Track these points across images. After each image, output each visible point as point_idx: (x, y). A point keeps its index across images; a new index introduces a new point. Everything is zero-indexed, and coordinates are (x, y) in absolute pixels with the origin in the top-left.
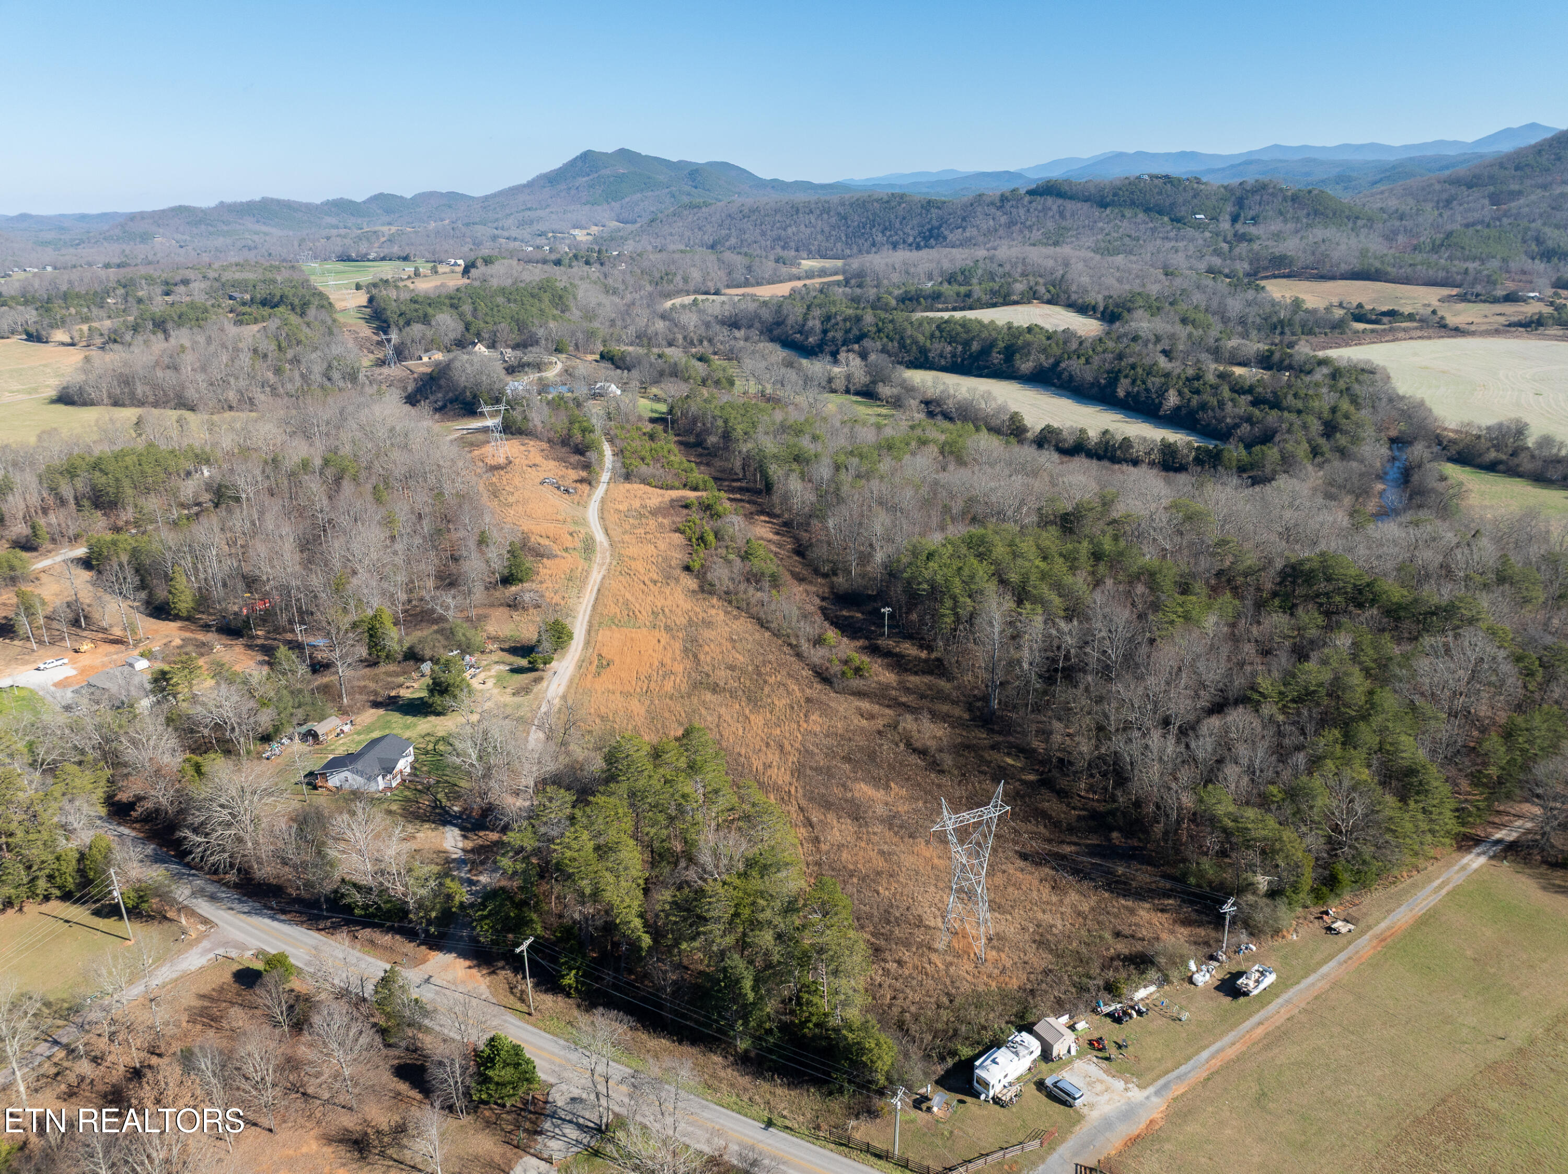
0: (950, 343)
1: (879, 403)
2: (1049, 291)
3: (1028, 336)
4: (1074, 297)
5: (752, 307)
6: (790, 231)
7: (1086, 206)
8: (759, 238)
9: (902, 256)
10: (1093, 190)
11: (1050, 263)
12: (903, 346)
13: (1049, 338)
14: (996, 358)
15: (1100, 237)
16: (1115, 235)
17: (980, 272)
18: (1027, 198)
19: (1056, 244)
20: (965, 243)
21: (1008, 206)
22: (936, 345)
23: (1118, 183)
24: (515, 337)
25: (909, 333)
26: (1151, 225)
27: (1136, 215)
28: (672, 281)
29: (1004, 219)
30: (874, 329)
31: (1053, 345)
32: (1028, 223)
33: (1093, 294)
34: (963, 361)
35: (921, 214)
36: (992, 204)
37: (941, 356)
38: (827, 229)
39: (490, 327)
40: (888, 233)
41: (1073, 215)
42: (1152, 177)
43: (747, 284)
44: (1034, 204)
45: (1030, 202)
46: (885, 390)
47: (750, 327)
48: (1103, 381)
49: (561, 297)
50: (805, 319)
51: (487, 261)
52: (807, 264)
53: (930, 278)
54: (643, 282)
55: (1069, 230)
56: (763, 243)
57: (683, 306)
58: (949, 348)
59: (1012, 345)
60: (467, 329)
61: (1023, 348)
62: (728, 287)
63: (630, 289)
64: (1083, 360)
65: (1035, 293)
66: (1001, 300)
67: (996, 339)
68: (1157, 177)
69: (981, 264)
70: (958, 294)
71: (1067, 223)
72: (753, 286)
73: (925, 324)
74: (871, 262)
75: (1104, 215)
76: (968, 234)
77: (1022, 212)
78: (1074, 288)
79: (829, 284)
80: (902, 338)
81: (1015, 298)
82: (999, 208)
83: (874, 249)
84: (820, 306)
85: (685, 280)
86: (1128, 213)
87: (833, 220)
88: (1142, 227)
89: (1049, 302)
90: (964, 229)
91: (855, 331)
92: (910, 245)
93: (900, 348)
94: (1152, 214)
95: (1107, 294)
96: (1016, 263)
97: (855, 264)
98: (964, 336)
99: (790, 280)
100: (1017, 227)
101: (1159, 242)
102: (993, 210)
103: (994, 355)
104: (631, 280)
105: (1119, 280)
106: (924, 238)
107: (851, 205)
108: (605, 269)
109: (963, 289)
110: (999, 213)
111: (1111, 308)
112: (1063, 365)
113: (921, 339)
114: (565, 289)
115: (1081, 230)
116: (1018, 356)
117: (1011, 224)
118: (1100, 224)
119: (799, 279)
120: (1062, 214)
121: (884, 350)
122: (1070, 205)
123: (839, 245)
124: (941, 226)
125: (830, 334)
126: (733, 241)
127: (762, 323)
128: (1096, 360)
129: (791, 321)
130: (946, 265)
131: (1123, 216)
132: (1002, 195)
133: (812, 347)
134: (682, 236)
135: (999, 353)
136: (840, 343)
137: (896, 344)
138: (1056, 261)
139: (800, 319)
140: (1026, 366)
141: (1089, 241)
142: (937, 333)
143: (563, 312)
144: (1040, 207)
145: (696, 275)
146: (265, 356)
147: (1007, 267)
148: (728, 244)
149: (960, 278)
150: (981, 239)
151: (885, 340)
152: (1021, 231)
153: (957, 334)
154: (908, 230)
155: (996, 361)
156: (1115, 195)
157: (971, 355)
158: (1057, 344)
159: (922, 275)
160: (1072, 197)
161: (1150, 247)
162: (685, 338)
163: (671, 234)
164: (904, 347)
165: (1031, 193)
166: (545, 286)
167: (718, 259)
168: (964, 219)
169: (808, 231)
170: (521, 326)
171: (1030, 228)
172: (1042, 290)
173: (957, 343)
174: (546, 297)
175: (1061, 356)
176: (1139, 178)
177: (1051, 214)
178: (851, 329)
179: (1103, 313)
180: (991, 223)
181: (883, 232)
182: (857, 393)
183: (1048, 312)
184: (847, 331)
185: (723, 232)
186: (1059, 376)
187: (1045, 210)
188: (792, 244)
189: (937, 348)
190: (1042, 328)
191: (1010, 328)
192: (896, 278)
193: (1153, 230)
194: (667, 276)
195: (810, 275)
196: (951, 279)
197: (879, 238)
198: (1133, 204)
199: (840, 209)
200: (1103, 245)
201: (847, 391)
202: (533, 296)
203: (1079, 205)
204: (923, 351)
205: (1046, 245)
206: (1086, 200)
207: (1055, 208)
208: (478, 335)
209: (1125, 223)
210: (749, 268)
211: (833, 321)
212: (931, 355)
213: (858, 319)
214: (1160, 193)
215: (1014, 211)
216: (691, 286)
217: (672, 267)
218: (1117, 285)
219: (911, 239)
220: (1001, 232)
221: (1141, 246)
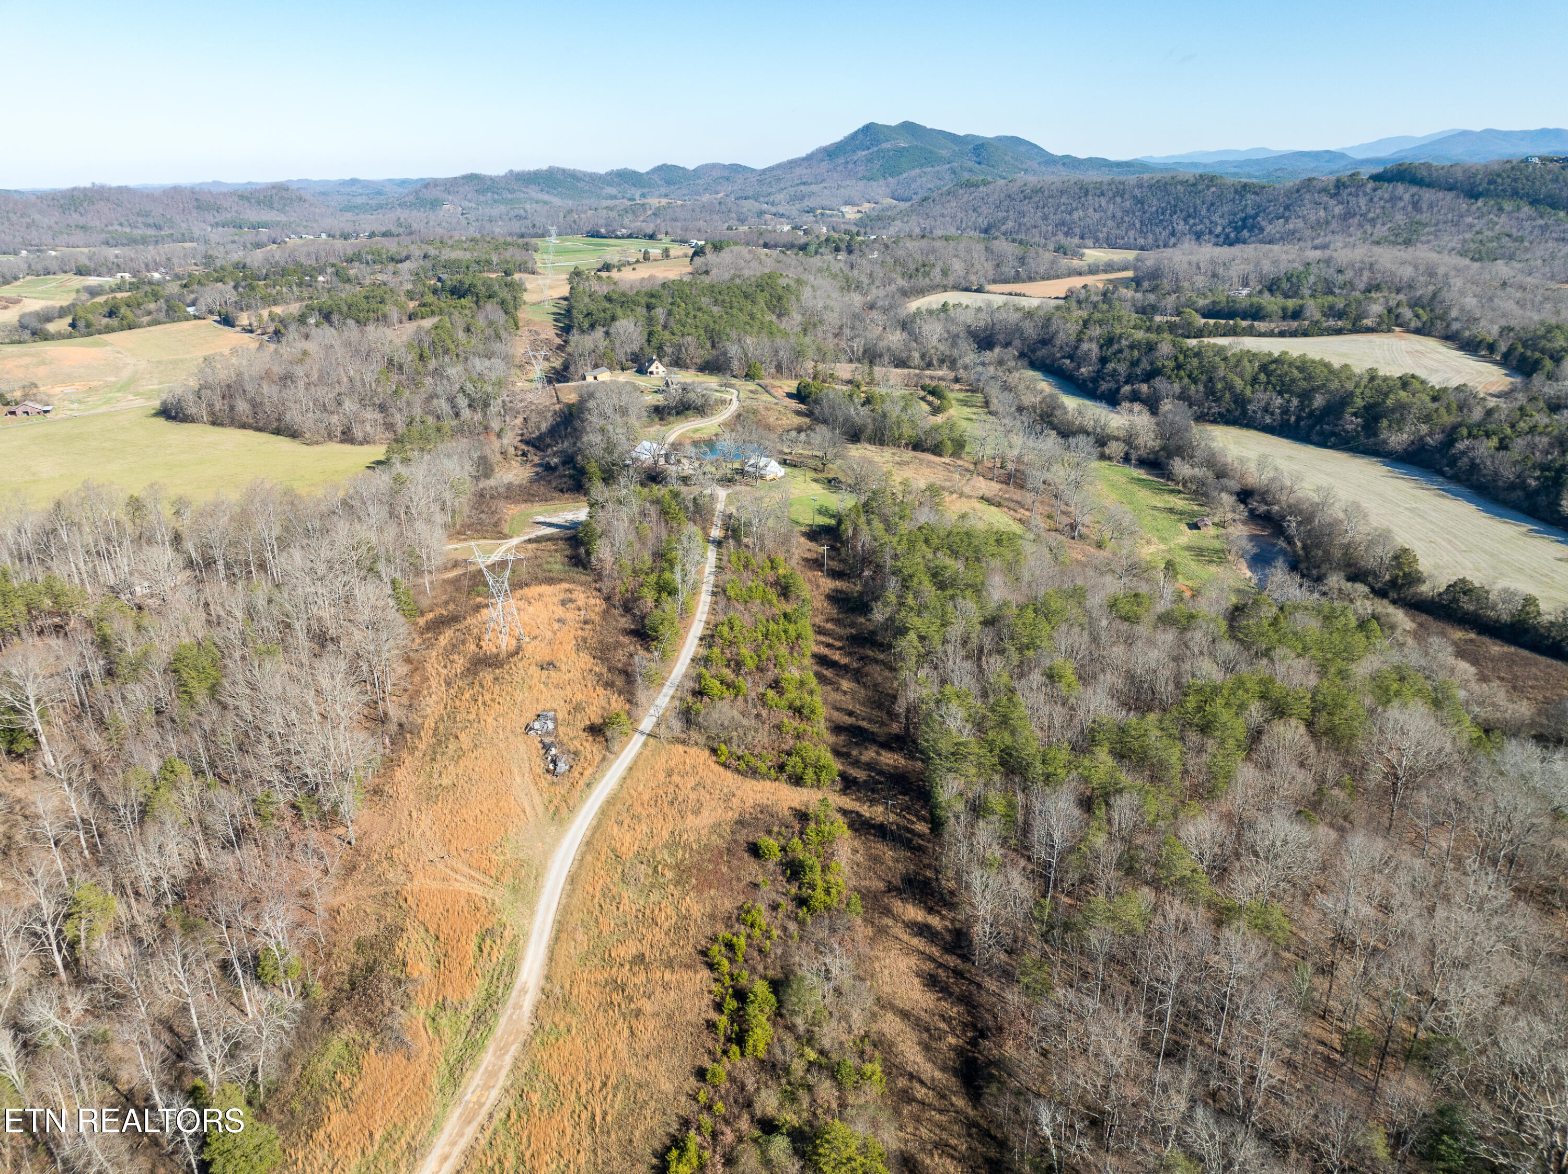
0: (1280, 393)
1: (1172, 486)
2: (1417, 316)
3: (1403, 394)
4: (1456, 326)
5: (1014, 317)
6: (1076, 215)
7: (1450, 196)
8: (1040, 222)
9: (1208, 252)
10: (1459, 175)
11: (1407, 272)
12: (1210, 391)
13: (1435, 399)
14: (1351, 422)
15: (1468, 236)
16: (1490, 234)
17: (1312, 279)
18: (1371, 185)
19: (1408, 242)
20: (1289, 237)
21: (1344, 193)
22: (1260, 395)
23: (1496, 167)
24: (706, 354)
25: (1221, 373)
26: (1541, 222)
27: (1519, 209)
28: (928, 274)
29: (1338, 210)
30: (1171, 364)
31: (1443, 410)
32: (1371, 215)
33: (1483, 323)
34: (1299, 419)
35: (1233, 200)
36: (1324, 190)
37: (1266, 410)
38: (1119, 214)
39: (676, 339)
40: (1191, 221)
41: (1431, 206)
42: (1543, 159)
43: (1017, 279)
44: (1379, 192)
45: (1375, 190)
46: (1181, 468)
47: (1007, 345)
48: (1533, 483)
49: (780, 298)
50: (1079, 340)
51: (717, 247)
52: (1094, 255)
53: (1246, 284)
54: (894, 275)
55: (1426, 225)
56: (1044, 228)
57: (930, 312)
58: (1279, 401)
59: (1375, 405)
60: (649, 341)
61: (1393, 410)
62: (994, 282)
63: (877, 283)
64: (1494, 442)
65: (1397, 316)
66: (1349, 327)
67: (1352, 394)
68: (1552, 160)
69: (1314, 269)
70: (1284, 309)
71: (1424, 217)
72: (1024, 281)
73: (1245, 362)
74: (1170, 259)
75: (1474, 207)
76: (1291, 226)
77: (1363, 201)
78: (1454, 313)
79: (1115, 283)
80: (1210, 379)
81: (1368, 322)
82: (1332, 196)
83: (1173, 240)
84: (1100, 323)
85: (945, 273)
86: (1508, 206)
87: (1127, 204)
88: (1527, 224)
89: (1418, 331)
90: (1287, 220)
91: (1145, 365)
92: (1218, 236)
93: (1207, 395)
94: (1542, 208)
95: (1503, 323)
96: (1361, 270)
97: (1151, 259)
98: (1303, 384)
99: (1069, 275)
100: (1355, 221)
101: (1551, 244)
102: (1325, 198)
103: (1347, 416)
104: (879, 272)
105: (1520, 303)
106: (1235, 228)
107: (1150, 187)
108: (853, 257)
109: (1291, 303)
110: (1332, 202)
111: (1521, 349)
112: (1461, 446)
113: (1238, 383)
114: (787, 288)
115: (1441, 226)
116: (1385, 423)
117: (1347, 216)
118: (1469, 220)
119: (1080, 274)
120: (1416, 206)
121: (1183, 396)
122: (1428, 195)
123: (1132, 233)
124: (1257, 215)
125: (1110, 366)
126: (1010, 224)
127: (1023, 340)
128: (1519, 444)
129: (1060, 339)
130: (1267, 267)
131: (1501, 209)
132: (1338, 180)
133: (1084, 381)
134: (953, 217)
135: (1355, 414)
136: (1122, 379)
137: (1201, 388)
138: (1416, 267)
139: (1073, 338)
140: (1397, 439)
141: (1455, 242)
142: (1262, 377)
143: (779, 316)
144: (1386, 196)
145: (958, 266)
146: (401, 367)
147: (1349, 274)
148: (1003, 228)
149: (1285, 286)
150: (1308, 233)
151: (1186, 380)
152: (1360, 225)
153: (1293, 381)
154: (1216, 218)
155: (1349, 427)
156: (1490, 183)
157: (1311, 414)
158: (1448, 408)
159: (1235, 280)
160: (1430, 185)
161: (1540, 251)
162: (923, 357)
163: (943, 216)
164: (1213, 393)
165: (1376, 178)
166: (765, 284)
167: (987, 248)
168: (1287, 208)
169: (1097, 216)
170: (714, 339)
171: (1373, 221)
172: (1407, 313)
173: (1292, 393)
174: (761, 299)
175: (1455, 428)
176: (1526, 161)
177: (1401, 204)
178: (1139, 360)
179: (1506, 356)
180: (1322, 213)
181: (1185, 220)
182: (1142, 463)
183: (1418, 347)
184: (1135, 363)
185: (1000, 215)
186: (1453, 462)
187: (1394, 199)
188: (1077, 230)
189: (1260, 398)
190: (1423, 382)
191: (1372, 379)
192: (1201, 281)
193: (1544, 229)
194: (924, 268)
195: (1093, 270)
196: (1272, 287)
197: (1181, 227)
198: (1515, 194)
199: (1137, 192)
200: (1472, 246)
201: (1127, 459)
202: (746, 296)
203: (1441, 195)
204: (1241, 401)
205: (1395, 243)
206: (1450, 188)
207: (1407, 197)
208: (660, 348)
209: (1503, 219)
210: (1022, 260)
211: (1116, 347)
212: (1251, 408)
213: (1151, 347)
214: (1556, 180)
215: (1353, 200)
216: (951, 280)
217: (932, 257)
218: (1518, 311)
219: (1219, 229)
220: (1334, 225)
221: (1527, 250)
